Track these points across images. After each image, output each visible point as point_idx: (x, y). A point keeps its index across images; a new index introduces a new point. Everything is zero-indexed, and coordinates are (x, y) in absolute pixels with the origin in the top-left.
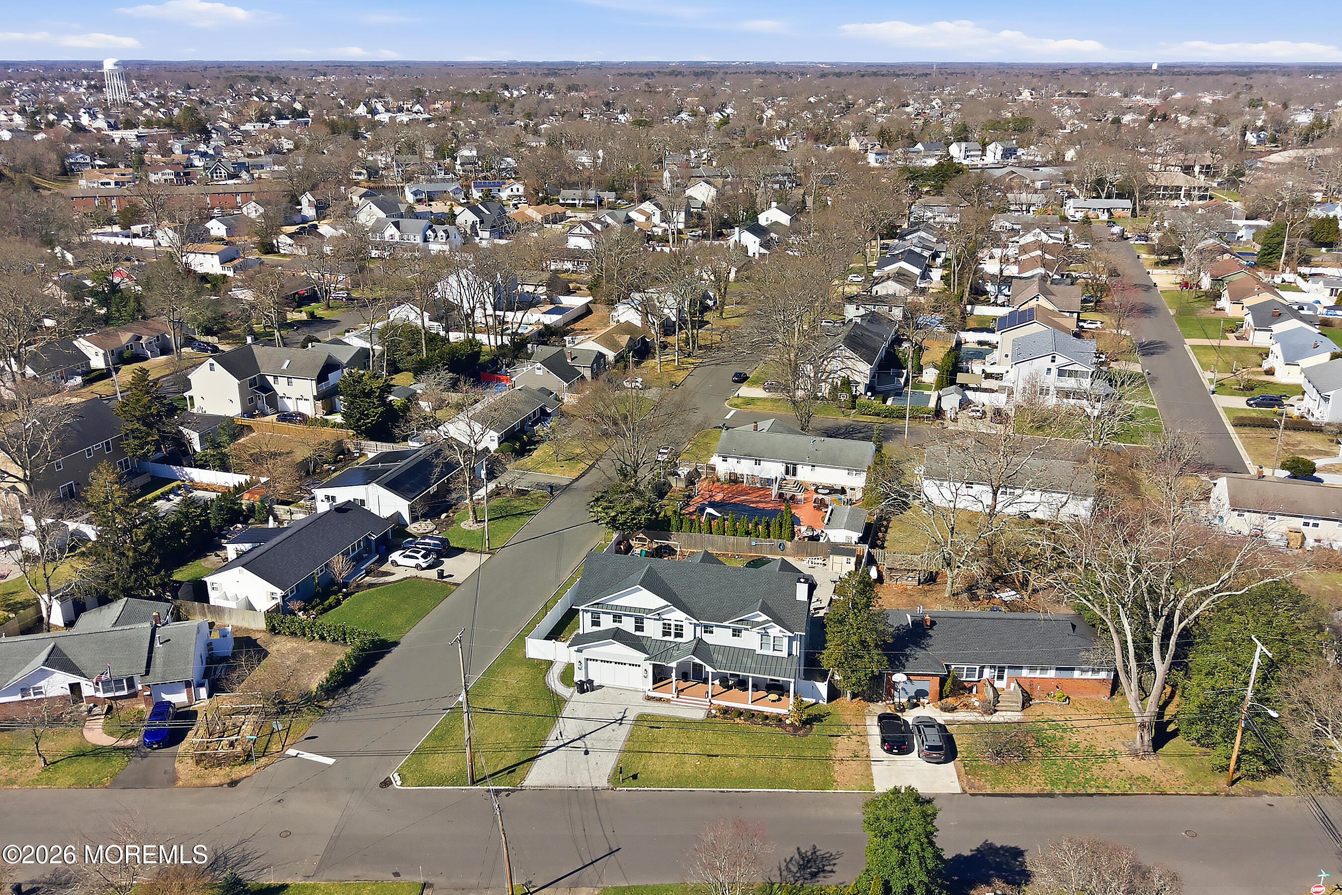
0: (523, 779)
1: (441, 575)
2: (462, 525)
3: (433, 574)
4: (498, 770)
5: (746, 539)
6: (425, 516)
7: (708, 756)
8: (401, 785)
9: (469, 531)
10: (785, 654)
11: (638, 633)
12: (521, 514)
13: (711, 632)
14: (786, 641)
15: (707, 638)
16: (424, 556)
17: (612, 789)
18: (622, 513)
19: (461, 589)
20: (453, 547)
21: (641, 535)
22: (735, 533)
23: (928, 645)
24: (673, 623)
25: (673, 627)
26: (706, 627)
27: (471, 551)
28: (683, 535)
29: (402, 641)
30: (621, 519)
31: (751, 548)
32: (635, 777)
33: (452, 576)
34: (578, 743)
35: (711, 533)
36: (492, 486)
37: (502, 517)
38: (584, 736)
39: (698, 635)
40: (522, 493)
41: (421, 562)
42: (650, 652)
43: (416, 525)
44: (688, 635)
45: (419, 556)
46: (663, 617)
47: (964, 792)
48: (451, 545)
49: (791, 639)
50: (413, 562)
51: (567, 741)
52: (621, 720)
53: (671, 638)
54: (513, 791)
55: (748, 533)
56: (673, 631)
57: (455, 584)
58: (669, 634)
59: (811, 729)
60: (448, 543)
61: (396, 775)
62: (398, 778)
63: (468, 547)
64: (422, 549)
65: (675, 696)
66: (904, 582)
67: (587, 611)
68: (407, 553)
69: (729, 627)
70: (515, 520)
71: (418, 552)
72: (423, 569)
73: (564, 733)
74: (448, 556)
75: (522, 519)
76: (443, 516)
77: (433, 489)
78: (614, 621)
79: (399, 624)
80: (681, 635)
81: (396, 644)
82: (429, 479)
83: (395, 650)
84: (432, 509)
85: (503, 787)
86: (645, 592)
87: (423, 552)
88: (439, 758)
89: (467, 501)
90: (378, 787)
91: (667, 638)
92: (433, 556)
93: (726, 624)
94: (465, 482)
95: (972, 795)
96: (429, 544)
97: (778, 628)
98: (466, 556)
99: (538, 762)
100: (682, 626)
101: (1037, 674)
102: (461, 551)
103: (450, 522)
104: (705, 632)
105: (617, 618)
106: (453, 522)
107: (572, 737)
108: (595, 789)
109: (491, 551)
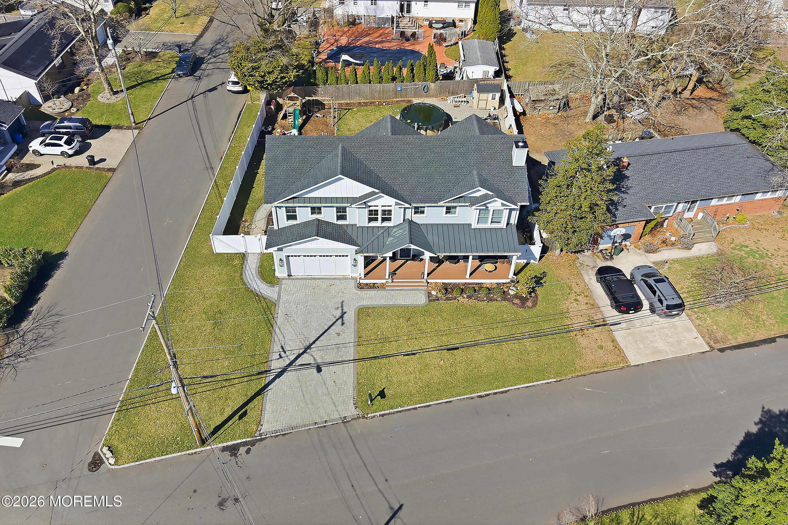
0: (259, 424)
1: (92, 161)
2: (99, 98)
3: (82, 160)
4: (226, 416)
5: (392, 85)
6: (57, 93)
7: (449, 350)
8: (116, 463)
9: (109, 105)
10: (503, 225)
11: (340, 222)
12: (157, 79)
13: (423, 212)
14: (506, 213)
15: (418, 219)
16: (68, 142)
17: (363, 417)
18: (269, 73)
19: (118, 175)
20: (96, 126)
21: (292, 94)
22: (381, 80)
23: (628, 188)
24: (380, 209)
25: (380, 213)
26: (416, 208)
27: (119, 127)
28: (331, 88)
29: (69, 250)
30: (270, 79)
31: (396, 93)
32: (382, 394)
33: (103, 160)
34: (306, 359)
35: (357, 83)
36: (119, 50)
37: (139, 84)
38: (309, 347)
39: (408, 216)
40: (151, 55)
41: (65, 148)
42: (359, 242)
43: (49, 103)
44: (397, 218)
45: (62, 142)
46: (369, 204)
47: (712, 348)
48: (94, 123)
49: (511, 210)
50: (57, 150)
51: (292, 358)
52: (342, 317)
53: (378, 224)
54: (253, 443)
55: (394, 79)
56: (380, 216)
57: (110, 170)
58: (376, 219)
59: (536, 296)
60: (90, 122)
61: (105, 450)
62: (109, 454)
63: (113, 123)
64: (63, 133)
65: (390, 281)
66: (546, 112)
67: (280, 207)
68: (48, 141)
69: (443, 206)
70: (153, 86)
71: (60, 139)
72: (70, 156)
73: (287, 348)
74: (95, 137)
75: (160, 84)
76: (77, 90)
77: (57, 61)
78: (312, 213)
79: (60, 228)
80: (389, 219)
81: (63, 255)
82: (50, 53)
83: (65, 263)
84: (63, 84)
85: (239, 441)
86: (347, 181)
87: (66, 137)
88: (151, 410)
89: (97, 70)
90: (86, 471)
91: (373, 224)
92: (77, 139)
93: (441, 203)
94: (90, 53)
95: (722, 350)
96: (70, 128)
97: (500, 201)
98: (112, 134)
99: (270, 394)
100: (390, 211)
101: (725, 201)
102: (106, 128)
103: (85, 97)
104: (415, 213)
105: (315, 210)
106: (89, 95)
107: (297, 353)
108: (345, 421)
109: (138, 126)
